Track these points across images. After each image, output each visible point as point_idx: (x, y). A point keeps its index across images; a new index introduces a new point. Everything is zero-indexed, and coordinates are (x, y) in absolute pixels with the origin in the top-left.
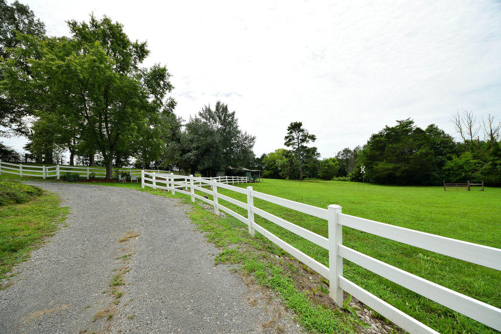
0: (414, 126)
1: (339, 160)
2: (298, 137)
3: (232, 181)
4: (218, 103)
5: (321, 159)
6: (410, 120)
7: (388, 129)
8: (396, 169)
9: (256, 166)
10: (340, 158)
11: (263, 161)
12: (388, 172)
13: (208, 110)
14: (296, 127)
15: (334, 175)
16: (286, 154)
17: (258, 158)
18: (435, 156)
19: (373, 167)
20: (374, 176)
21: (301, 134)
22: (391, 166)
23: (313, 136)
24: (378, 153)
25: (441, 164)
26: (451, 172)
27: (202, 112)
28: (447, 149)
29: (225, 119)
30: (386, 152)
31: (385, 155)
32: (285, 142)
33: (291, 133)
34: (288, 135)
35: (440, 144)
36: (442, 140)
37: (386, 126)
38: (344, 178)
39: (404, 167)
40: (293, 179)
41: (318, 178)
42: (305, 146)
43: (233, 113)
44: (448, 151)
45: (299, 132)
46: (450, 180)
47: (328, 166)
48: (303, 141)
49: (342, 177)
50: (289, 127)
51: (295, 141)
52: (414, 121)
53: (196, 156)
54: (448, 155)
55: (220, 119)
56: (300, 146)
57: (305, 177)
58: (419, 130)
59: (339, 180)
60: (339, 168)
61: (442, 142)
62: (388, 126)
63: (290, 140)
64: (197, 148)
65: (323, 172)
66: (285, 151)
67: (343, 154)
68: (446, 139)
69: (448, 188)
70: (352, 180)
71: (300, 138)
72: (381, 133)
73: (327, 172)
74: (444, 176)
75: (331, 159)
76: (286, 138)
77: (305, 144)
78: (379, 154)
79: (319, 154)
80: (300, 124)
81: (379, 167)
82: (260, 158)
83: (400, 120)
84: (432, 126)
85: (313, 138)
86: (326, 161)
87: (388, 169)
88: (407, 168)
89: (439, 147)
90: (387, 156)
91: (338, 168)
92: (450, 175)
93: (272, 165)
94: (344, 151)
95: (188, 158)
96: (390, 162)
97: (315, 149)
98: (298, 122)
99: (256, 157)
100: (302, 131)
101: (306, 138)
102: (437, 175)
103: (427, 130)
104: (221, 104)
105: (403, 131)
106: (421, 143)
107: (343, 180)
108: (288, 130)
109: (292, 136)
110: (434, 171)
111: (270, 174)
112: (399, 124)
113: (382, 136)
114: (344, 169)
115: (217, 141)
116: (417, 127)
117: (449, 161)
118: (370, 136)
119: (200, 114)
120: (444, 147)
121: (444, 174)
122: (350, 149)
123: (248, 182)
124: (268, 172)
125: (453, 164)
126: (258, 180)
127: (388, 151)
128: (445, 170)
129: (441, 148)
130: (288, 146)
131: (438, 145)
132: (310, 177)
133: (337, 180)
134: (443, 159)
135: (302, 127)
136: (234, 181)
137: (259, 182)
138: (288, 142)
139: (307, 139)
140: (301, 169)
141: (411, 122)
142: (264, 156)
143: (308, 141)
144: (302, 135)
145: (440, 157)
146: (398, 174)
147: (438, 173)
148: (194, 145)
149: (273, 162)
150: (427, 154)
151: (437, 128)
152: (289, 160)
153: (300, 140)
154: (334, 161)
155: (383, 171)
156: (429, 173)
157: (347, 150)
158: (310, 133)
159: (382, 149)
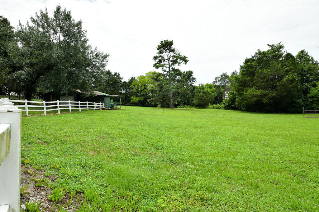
0: (284, 51)
1: (215, 86)
2: (169, 58)
3: (78, 107)
4: (58, 8)
5: (196, 84)
6: (281, 44)
7: (260, 53)
8: (264, 96)
9: (123, 92)
10: (217, 84)
11: (132, 86)
12: (256, 99)
13: (45, 16)
14: (166, 46)
15: (210, 102)
16: (156, 77)
17: (125, 82)
18: (302, 83)
19: (243, 94)
20: (244, 103)
21: (172, 54)
22: (259, 92)
23: (185, 57)
24: (249, 78)
25: (306, 91)
26: (315, 99)
27: (35, 18)
28: (313, 76)
29: (69, 30)
30: (255, 78)
31: (255, 81)
32: (154, 63)
33: (161, 52)
34: (157, 55)
35: (307, 71)
36: (309, 67)
37: (259, 50)
38: (218, 105)
39: (271, 94)
40: (165, 107)
41: (193, 105)
42: (176, 68)
43: (80, 23)
44: (313, 78)
45: (170, 52)
46: (313, 107)
47: (204, 93)
48: (174, 62)
49: (216, 104)
50: (159, 46)
51: (165, 63)
52: (284, 45)
53: (29, 74)
54: (314, 82)
55: (62, 28)
56: (171, 68)
57: (179, 105)
58: (289, 56)
59: (214, 108)
60: (216, 95)
61: (310, 69)
62: (260, 50)
63: (160, 61)
64: (31, 65)
65: (198, 99)
66: (154, 73)
67: (221, 80)
68: (313, 66)
69: (306, 115)
70: (225, 108)
71: (171, 59)
72: (253, 57)
73: (202, 99)
74: (308, 103)
75: (207, 85)
76: (155, 58)
77: (176, 67)
78: (249, 80)
79: (195, 79)
80: (171, 43)
81: (247, 93)
82: (128, 81)
83: (271, 44)
84: (302, 52)
85: (185, 60)
86: (202, 87)
87: (256, 96)
88: (274, 95)
89: (306, 74)
90: (256, 82)
91: (214, 95)
92: (314, 103)
93: (141, 91)
94: (221, 76)
95: (18, 77)
96: (259, 88)
97: (190, 73)
98: (169, 40)
99: (123, 81)
100: (173, 51)
101: (177, 59)
102: (302, 102)
103: (298, 56)
104: (62, 10)
105: (273, 56)
106: (289, 69)
107: (217, 108)
108: (158, 49)
109: (162, 57)
110: (300, 98)
111: (140, 101)
112: (270, 49)
113: (254, 60)
114: (221, 96)
115: (55, 56)
116: (288, 52)
117: (314, 89)
118: (244, 61)
119: (33, 21)
120: (311, 74)
121: (308, 101)
122: (227, 74)
123: (103, 109)
124: (137, 99)
125: (316, 92)
126: (119, 107)
127: (258, 77)
128: (310, 97)
129: (308, 75)
130: (157, 67)
131: (305, 71)
132: (184, 104)
133: (211, 108)
134: (309, 86)
135: (173, 47)
136: (81, 107)
137: (119, 109)
138: (157, 63)
139: (179, 61)
140: (171, 95)
141: (282, 47)
142: (132, 79)
143: (180, 63)
144: (173, 56)
145: (306, 84)
146: (265, 101)
147: (303, 101)
148: (27, 61)
149: (143, 88)
150: (293, 81)
151: (307, 54)
152: (158, 85)
153: (171, 61)
154: (210, 87)
155: (252, 98)
156: (295, 100)
157: (224, 76)
158: (182, 55)
159: (252, 74)
